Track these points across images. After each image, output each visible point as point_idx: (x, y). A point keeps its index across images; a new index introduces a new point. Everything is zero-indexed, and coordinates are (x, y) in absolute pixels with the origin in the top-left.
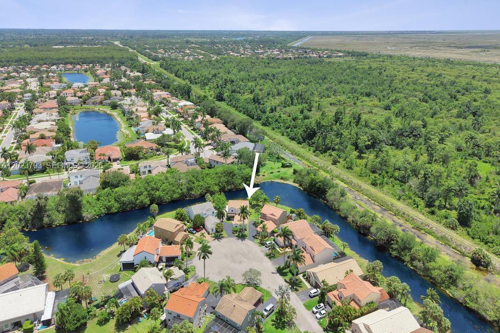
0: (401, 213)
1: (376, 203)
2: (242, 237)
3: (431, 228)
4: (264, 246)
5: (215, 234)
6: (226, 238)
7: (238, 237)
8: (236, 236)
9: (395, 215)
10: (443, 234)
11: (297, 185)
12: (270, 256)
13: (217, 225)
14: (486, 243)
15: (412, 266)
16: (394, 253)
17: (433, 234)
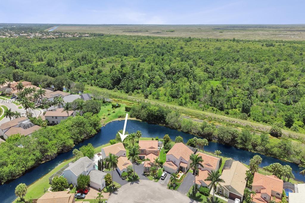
0: (213, 118)
1: (193, 117)
2: (135, 179)
3: (237, 123)
4: (160, 180)
5: (107, 188)
6: (120, 187)
7: (130, 180)
8: (129, 181)
9: (210, 121)
10: (246, 124)
11: (134, 119)
12: (173, 186)
13: (105, 178)
14: (266, 122)
15: (255, 151)
16: (240, 146)
17: (240, 126)
